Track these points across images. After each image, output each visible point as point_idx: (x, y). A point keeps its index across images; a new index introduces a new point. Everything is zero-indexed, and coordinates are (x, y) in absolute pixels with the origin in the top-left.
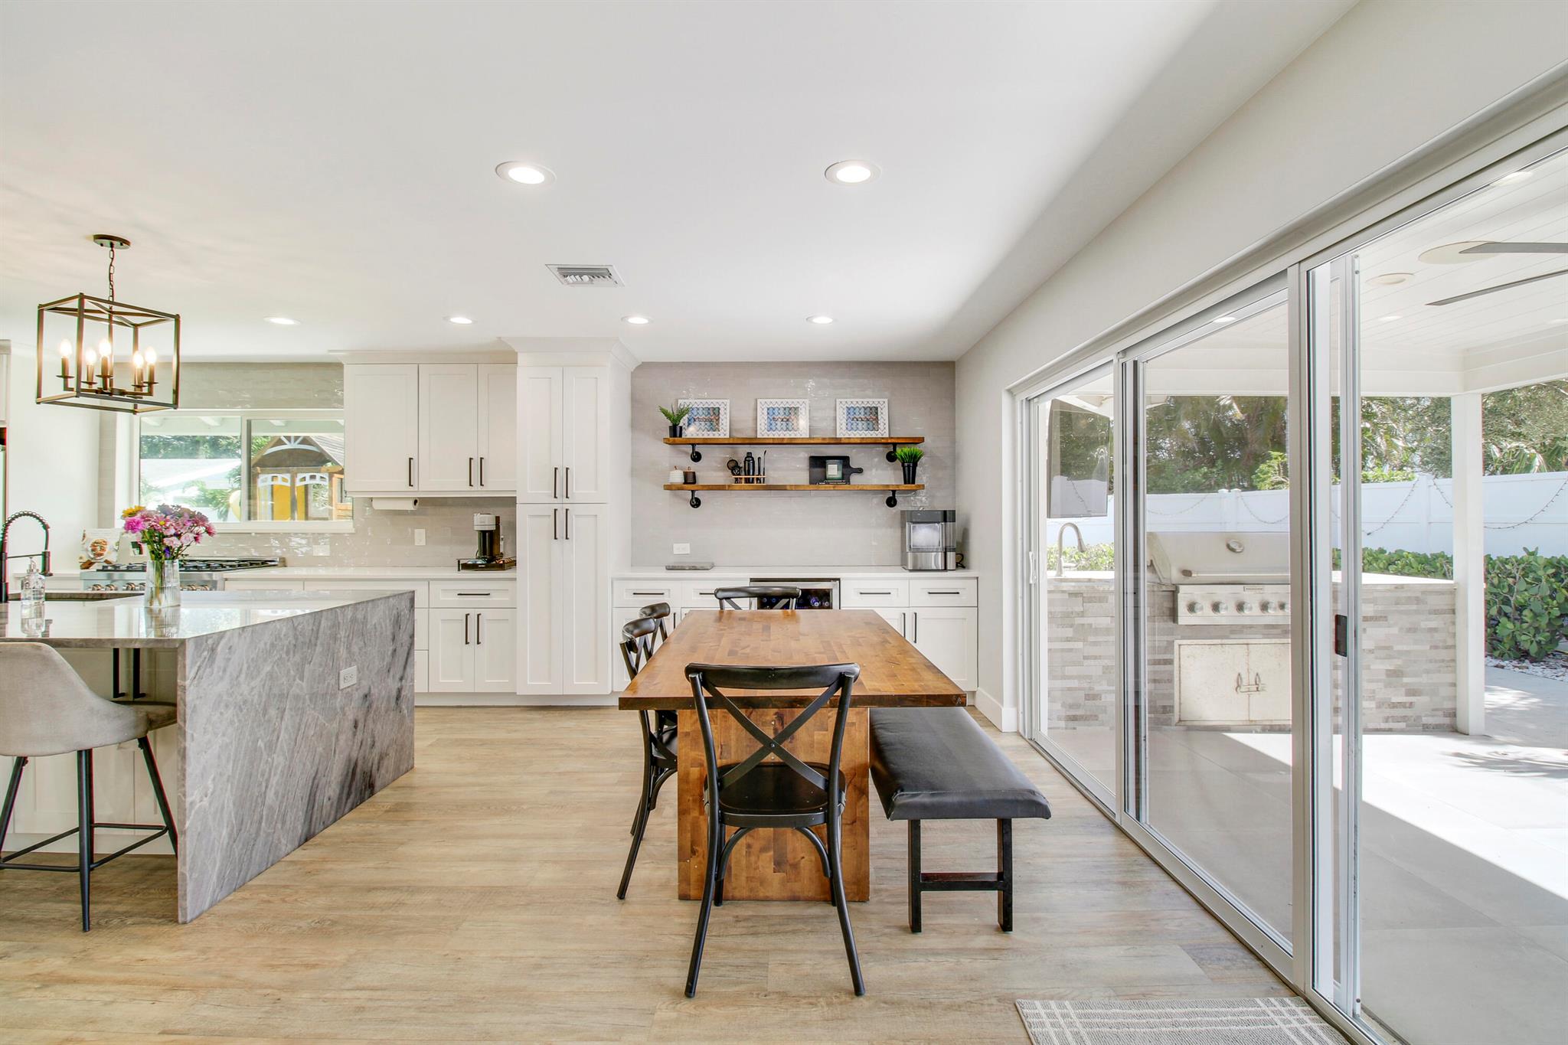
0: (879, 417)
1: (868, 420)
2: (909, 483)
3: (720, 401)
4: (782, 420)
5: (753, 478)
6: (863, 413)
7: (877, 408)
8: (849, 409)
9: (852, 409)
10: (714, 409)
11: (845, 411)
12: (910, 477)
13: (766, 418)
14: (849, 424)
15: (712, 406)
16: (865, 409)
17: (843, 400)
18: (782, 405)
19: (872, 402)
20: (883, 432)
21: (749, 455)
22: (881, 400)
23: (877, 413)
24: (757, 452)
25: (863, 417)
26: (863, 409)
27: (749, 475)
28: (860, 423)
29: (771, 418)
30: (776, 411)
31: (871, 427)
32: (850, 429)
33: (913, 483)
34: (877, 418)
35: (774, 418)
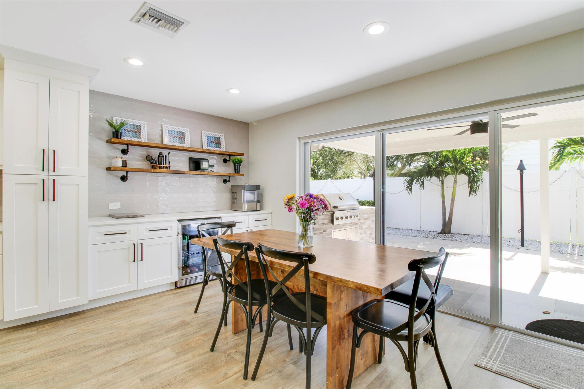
0: (221, 142)
1: (216, 143)
2: (237, 173)
3: (141, 122)
4: (176, 138)
5: (163, 167)
6: (214, 140)
7: (220, 138)
8: (208, 137)
9: (209, 137)
10: (137, 126)
11: (206, 137)
12: (237, 170)
13: (168, 135)
14: (209, 144)
15: (135, 124)
16: (215, 138)
17: (205, 132)
18: (176, 130)
19: (218, 135)
20: (223, 149)
21: (161, 154)
22: (221, 135)
23: (220, 140)
24: (165, 152)
25: (214, 141)
26: (214, 138)
27: (161, 164)
28: (213, 144)
29: (171, 135)
30: (173, 132)
31: (217, 146)
32: (209, 146)
33: (239, 173)
34: (220, 142)
35: (172, 136)
